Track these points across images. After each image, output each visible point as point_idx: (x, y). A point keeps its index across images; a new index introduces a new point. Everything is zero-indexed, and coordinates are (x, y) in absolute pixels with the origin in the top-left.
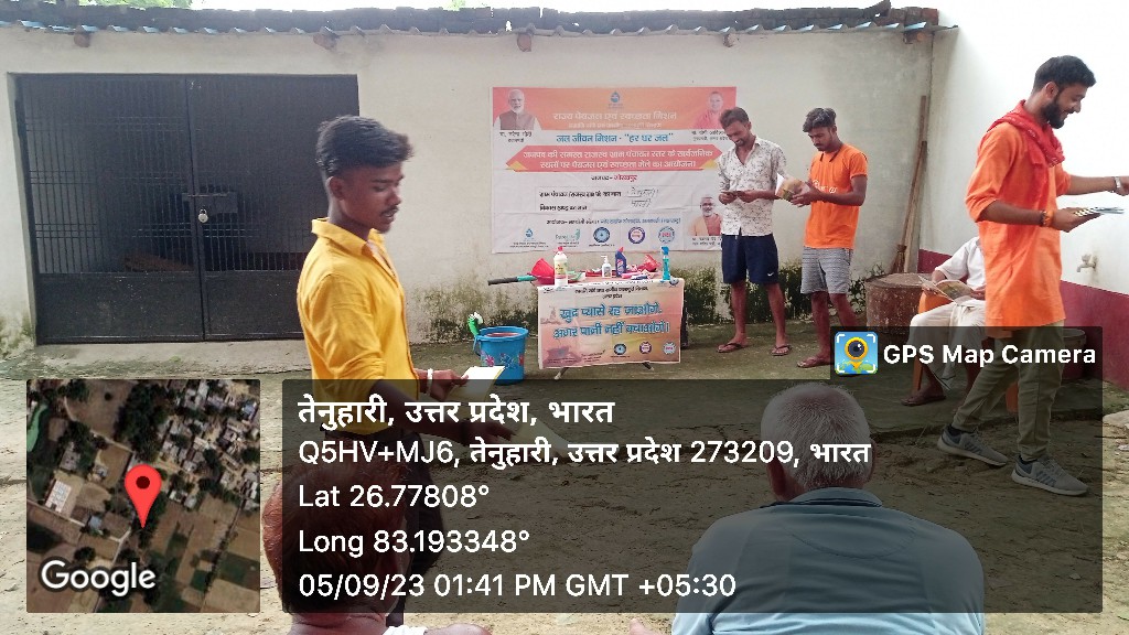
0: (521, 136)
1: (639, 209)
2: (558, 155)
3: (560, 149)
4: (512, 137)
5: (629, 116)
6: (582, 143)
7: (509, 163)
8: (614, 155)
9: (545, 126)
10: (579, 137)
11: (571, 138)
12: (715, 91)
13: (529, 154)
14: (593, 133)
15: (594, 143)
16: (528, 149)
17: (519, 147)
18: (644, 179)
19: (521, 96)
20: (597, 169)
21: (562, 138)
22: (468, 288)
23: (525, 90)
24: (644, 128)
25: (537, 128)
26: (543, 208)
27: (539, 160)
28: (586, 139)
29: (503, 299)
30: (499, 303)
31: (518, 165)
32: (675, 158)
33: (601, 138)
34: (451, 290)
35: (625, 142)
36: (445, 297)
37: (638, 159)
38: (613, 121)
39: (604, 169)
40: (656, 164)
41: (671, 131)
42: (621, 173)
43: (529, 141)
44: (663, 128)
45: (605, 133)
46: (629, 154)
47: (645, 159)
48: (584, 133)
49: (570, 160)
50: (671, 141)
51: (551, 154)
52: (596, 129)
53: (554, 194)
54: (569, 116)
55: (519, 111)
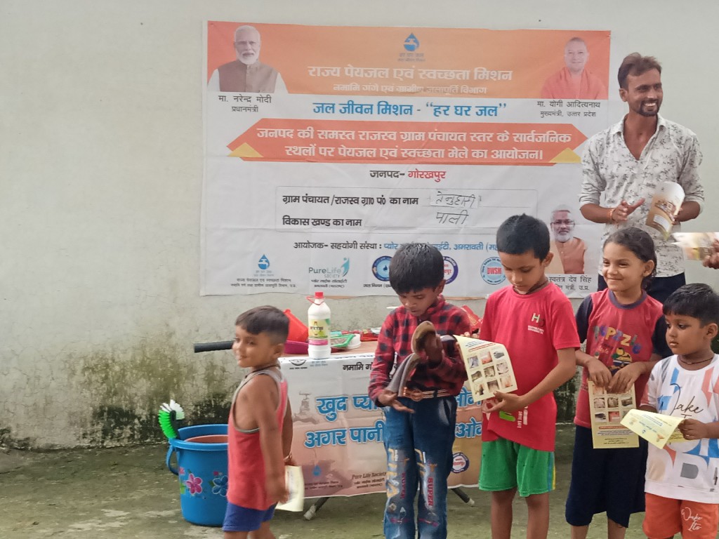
0: (254, 102)
1: (448, 226)
2: (316, 134)
3: (317, 125)
4: (239, 104)
5: (434, 74)
6: (356, 117)
7: (233, 146)
8: (409, 136)
9: (294, 87)
10: (350, 107)
11: (337, 108)
12: (576, 37)
13: (265, 133)
14: (374, 100)
15: (375, 117)
16: (265, 123)
17: (249, 120)
18: (457, 177)
19: (256, 36)
20: (378, 159)
21: (321, 108)
22: (157, 352)
23: (260, 27)
24: (459, 94)
25: (280, 90)
26: (288, 220)
27: (283, 142)
28: (361, 109)
29: (217, 373)
30: (209, 379)
31: (247, 149)
32: (509, 145)
33: (387, 108)
34: (129, 356)
35: (427, 116)
36: (117, 368)
37: (447, 145)
38: (407, 82)
39: (391, 160)
40: (477, 153)
41: (503, 101)
42: (421, 168)
43: (267, 111)
44: (489, 95)
45: (393, 101)
46: (433, 136)
47: (459, 145)
48: (358, 100)
49: (336, 143)
50: (503, 117)
51: (304, 134)
52: (380, 93)
53: (308, 199)
54: (335, 71)
55: (251, 61)
